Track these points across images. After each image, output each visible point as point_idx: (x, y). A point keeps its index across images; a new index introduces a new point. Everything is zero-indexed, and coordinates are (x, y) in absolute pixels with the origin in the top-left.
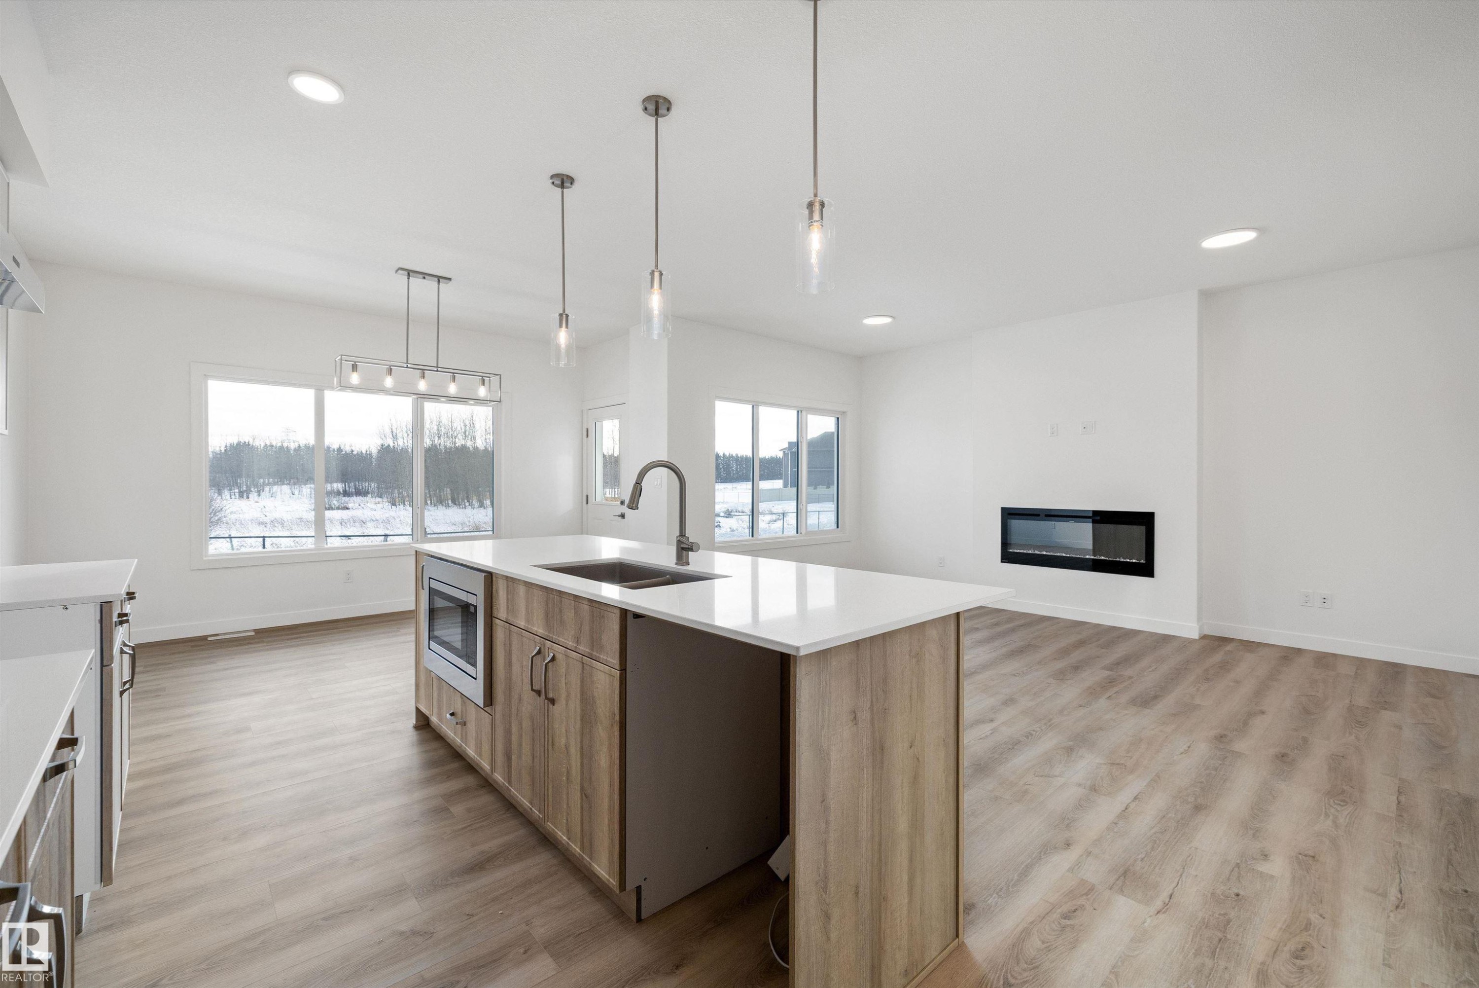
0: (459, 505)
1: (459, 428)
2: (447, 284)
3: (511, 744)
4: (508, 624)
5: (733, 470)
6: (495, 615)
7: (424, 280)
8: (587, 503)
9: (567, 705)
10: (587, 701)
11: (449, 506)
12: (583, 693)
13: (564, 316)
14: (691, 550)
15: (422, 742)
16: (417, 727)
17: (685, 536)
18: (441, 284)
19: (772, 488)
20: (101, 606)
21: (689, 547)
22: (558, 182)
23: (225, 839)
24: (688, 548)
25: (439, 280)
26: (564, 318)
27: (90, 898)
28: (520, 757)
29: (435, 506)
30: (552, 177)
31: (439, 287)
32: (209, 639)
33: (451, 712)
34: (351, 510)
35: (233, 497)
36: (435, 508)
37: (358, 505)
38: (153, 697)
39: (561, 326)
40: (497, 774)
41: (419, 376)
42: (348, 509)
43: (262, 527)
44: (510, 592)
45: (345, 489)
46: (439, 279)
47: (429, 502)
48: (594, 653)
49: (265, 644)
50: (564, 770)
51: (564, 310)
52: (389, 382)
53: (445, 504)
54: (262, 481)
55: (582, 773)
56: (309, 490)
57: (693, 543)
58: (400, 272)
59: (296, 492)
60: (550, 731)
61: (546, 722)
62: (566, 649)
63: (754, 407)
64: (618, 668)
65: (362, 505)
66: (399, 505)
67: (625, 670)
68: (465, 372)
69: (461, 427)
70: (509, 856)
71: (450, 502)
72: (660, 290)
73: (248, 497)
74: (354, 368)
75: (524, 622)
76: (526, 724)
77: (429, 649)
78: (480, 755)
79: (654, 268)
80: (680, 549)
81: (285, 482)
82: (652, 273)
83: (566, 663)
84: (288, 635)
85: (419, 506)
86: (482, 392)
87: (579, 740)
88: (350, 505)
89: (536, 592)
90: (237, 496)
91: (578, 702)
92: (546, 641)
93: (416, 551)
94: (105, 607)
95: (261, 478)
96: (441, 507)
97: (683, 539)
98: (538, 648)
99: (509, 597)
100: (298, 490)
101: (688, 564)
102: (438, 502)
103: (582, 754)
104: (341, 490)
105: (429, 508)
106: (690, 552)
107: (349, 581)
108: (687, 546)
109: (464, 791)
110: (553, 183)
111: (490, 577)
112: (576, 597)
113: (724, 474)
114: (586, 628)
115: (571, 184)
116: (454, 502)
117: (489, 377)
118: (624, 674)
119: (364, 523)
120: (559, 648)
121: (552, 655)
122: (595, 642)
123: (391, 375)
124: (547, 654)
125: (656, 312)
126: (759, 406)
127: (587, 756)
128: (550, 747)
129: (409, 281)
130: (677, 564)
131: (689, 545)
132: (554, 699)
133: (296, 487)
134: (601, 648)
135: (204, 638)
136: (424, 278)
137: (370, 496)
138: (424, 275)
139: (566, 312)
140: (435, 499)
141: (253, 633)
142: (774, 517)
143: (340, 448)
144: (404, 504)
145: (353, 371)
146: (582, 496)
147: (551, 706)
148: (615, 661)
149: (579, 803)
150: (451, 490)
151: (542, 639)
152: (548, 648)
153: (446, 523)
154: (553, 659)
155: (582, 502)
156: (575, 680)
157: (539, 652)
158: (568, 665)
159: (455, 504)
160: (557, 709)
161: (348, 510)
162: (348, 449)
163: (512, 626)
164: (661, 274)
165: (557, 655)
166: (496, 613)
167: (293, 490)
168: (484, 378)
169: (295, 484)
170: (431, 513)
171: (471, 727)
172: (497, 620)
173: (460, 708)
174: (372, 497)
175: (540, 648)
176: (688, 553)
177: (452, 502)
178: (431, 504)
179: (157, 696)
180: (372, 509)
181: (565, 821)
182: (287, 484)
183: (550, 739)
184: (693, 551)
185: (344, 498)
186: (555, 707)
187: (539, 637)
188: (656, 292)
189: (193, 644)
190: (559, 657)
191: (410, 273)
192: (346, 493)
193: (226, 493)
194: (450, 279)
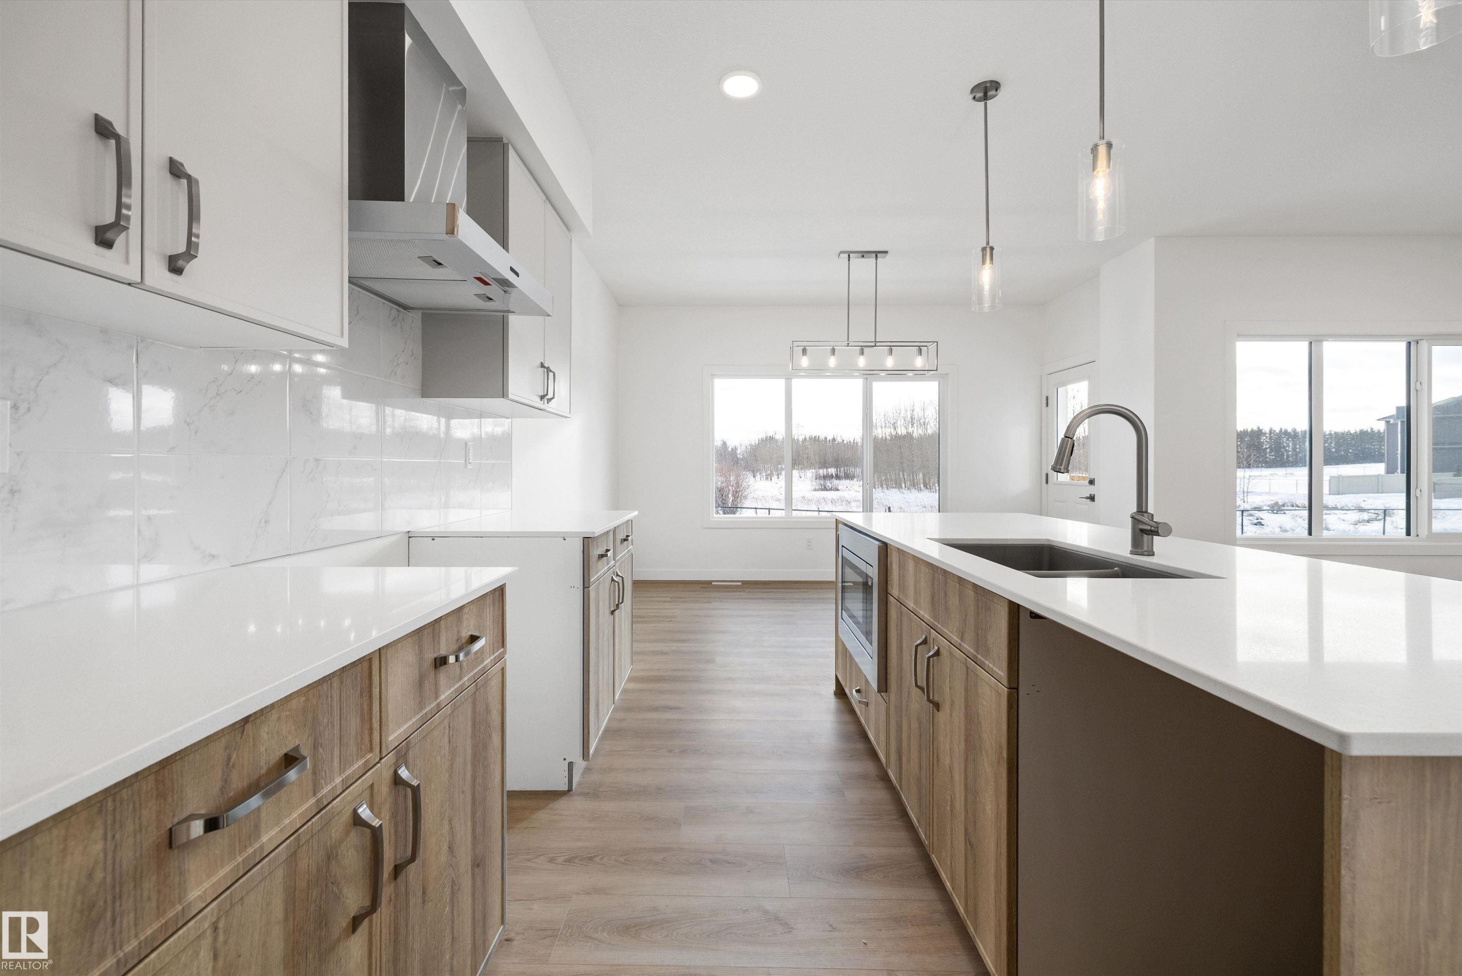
0: (930, 489)
1: (930, 416)
2: (884, 258)
3: (901, 743)
4: (900, 604)
5: (1287, 451)
6: (889, 591)
7: (863, 260)
8: (1047, 482)
9: (951, 715)
10: (971, 718)
11: (921, 490)
12: (967, 706)
13: (988, 250)
14: (1157, 533)
15: (839, 711)
16: (836, 694)
17: (1146, 512)
18: (878, 259)
19: (1363, 474)
20: (583, 540)
21: (1153, 528)
22: (980, 95)
23: (670, 751)
24: (1151, 531)
25: (876, 256)
26: (988, 251)
27: (586, 766)
28: (909, 761)
29: (908, 489)
30: (973, 90)
31: (876, 263)
32: (713, 583)
33: (858, 688)
34: (840, 491)
35: (762, 479)
36: (909, 491)
37: (846, 487)
38: (668, 622)
39: (984, 262)
40: (891, 771)
41: (858, 352)
42: (838, 490)
43: (778, 502)
44: (902, 566)
45: (837, 474)
46: (877, 254)
47: (903, 485)
48: (979, 657)
49: (745, 594)
50: (949, 797)
51: (988, 243)
52: (832, 362)
53: (918, 487)
54: (780, 466)
55: (966, 811)
56: (811, 474)
57: (1160, 523)
58: (842, 255)
59: (803, 475)
60: (935, 743)
61: (931, 729)
62: (950, 644)
63: (1313, 343)
64: (1006, 683)
65: (850, 488)
66: (878, 488)
67: (1017, 689)
68: (903, 344)
69: (932, 414)
70: (890, 874)
71: (922, 486)
72: (1108, 171)
73: (771, 480)
74: (804, 351)
75: (913, 602)
76: (915, 725)
77: (842, 618)
78: (878, 744)
79: (1096, 139)
80: (1138, 531)
81: (796, 468)
82: (1095, 149)
83: (950, 662)
84: (762, 588)
85: (868, 482)
86: (919, 362)
87: (963, 766)
88: (840, 487)
89: (923, 568)
90: (765, 478)
91: (962, 716)
92: (932, 629)
93: (836, 519)
94: (587, 541)
95: (780, 464)
96: (913, 490)
97: (1145, 519)
98: (924, 637)
99: (901, 572)
100: (804, 474)
101: (1152, 554)
102: (911, 485)
103: (966, 789)
104: (834, 474)
105: (904, 491)
106: (1154, 536)
107: (810, 548)
108: (1149, 528)
109: (864, 777)
110: (974, 98)
111: (885, 548)
112: (961, 580)
113: (1273, 456)
114: (971, 621)
115: (997, 90)
116: (925, 486)
117: (926, 346)
118: (1015, 695)
119: (849, 503)
120: (943, 641)
121: (936, 648)
122: (980, 642)
123: (834, 355)
124: (932, 646)
125: (1101, 205)
126: (1321, 341)
127: (971, 792)
128: (935, 762)
129: (849, 263)
130: (1132, 553)
131: (1151, 526)
132: (938, 704)
133: (802, 471)
134: (987, 652)
135: (710, 582)
136: (863, 256)
137: (856, 479)
138: (863, 254)
139: (991, 245)
140: (909, 483)
141: (740, 584)
142: (1365, 516)
143: (834, 438)
144: (882, 487)
145: (803, 355)
146: (1041, 474)
147: (936, 711)
148: (1002, 673)
149: (963, 849)
150: (923, 474)
151: (928, 626)
152: (934, 639)
153: (917, 506)
154: (937, 653)
155: (1041, 483)
156: (960, 687)
157: (925, 642)
158: (952, 664)
159: (927, 488)
160: (942, 716)
161: (838, 492)
162: (839, 440)
163: (903, 606)
164: (1109, 145)
165: (941, 650)
166: (890, 589)
167: (801, 474)
168: (921, 347)
169: (802, 469)
170: (905, 496)
171: (872, 707)
172: (891, 597)
173: (864, 686)
174: (857, 481)
175: (926, 637)
176: (1152, 539)
177: (924, 486)
178: (906, 487)
179: (671, 621)
180: (856, 491)
181: (949, 863)
182: (797, 469)
183: (935, 751)
184: (1158, 535)
185: (835, 481)
186: (940, 713)
187: (925, 624)
188: (1101, 174)
189: (703, 586)
190: (943, 652)
191: (849, 254)
192: (838, 477)
193: (758, 476)
194: (886, 252)
